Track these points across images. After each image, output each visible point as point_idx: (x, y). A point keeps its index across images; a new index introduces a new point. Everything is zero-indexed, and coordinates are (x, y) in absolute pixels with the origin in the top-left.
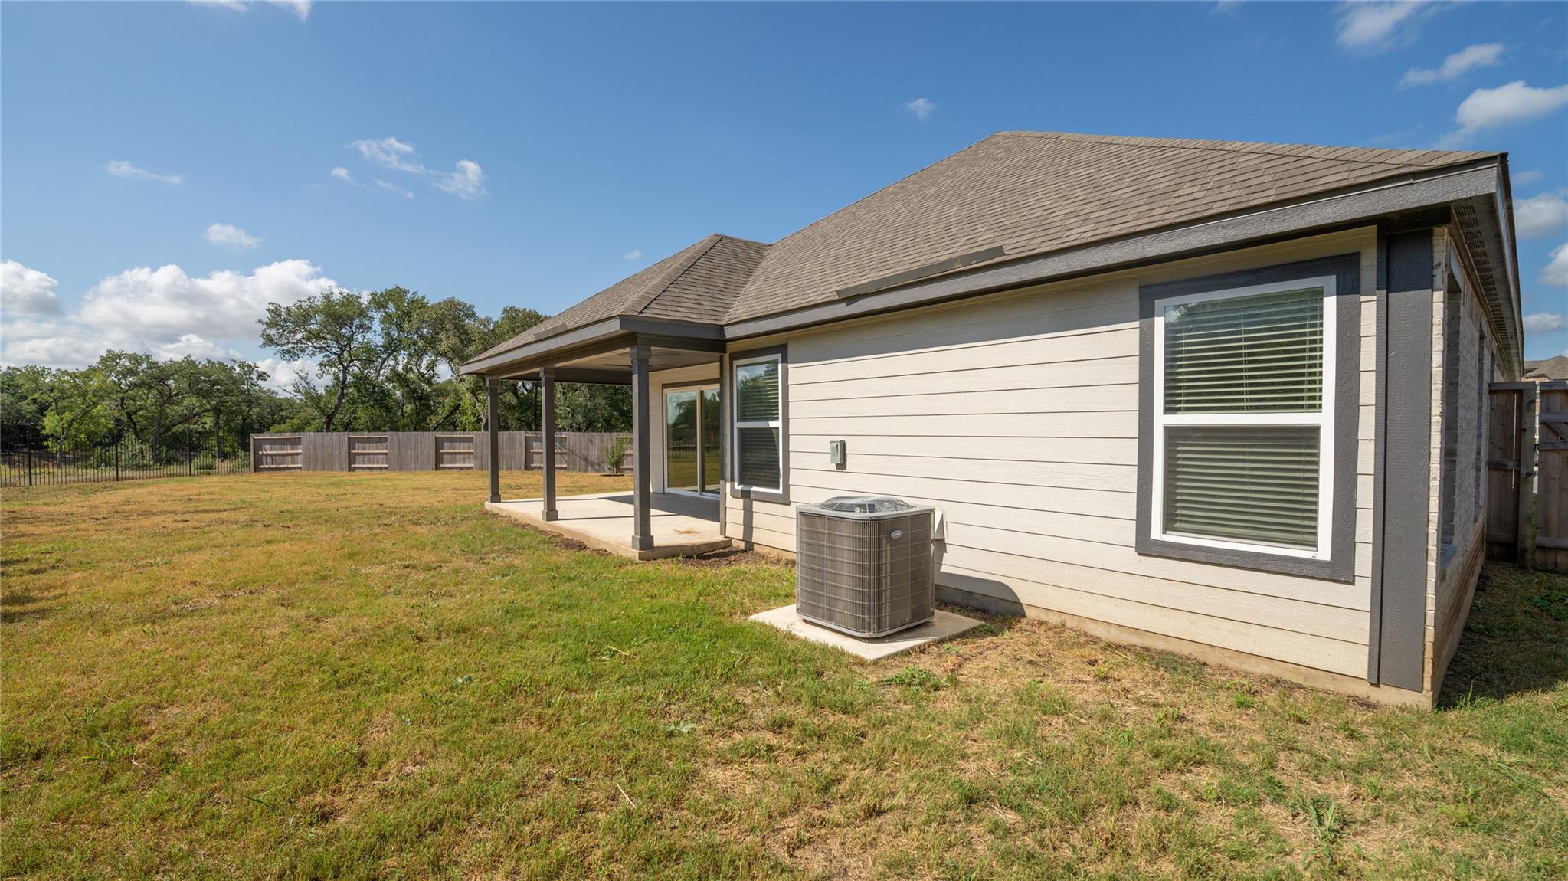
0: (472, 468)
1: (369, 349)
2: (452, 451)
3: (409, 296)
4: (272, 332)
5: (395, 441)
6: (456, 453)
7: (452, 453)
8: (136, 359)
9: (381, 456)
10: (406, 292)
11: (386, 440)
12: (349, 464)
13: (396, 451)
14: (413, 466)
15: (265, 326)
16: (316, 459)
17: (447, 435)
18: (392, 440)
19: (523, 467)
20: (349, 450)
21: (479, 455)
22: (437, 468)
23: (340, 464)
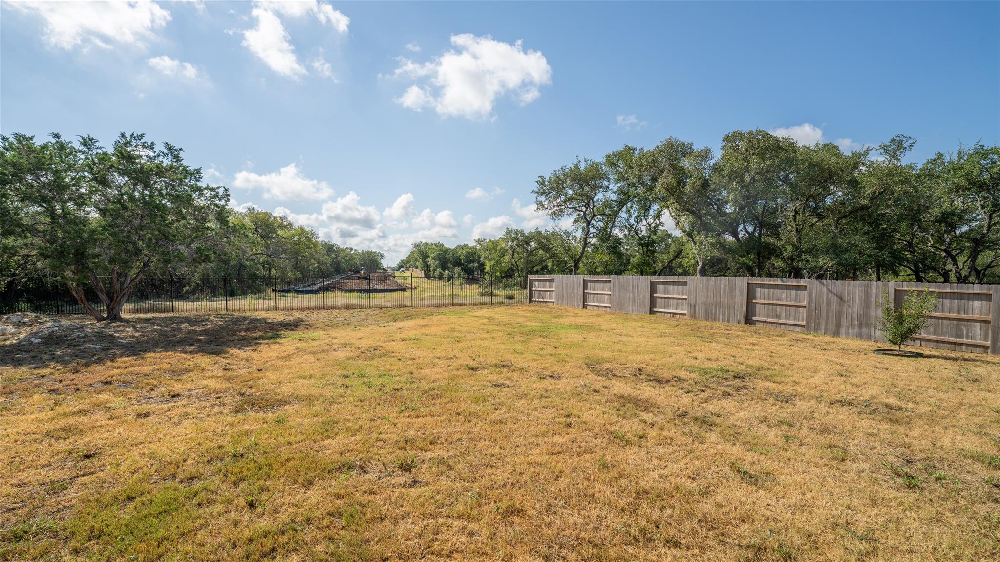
0: (685, 314)
1: (608, 204)
2: (666, 296)
3: (637, 152)
4: (542, 199)
5: (617, 283)
6: (670, 298)
7: (665, 298)
8: (517, 232)
9: (606, 297)
10: (634, 149)
11: (610, 282)
12: (584, 302)
13: (617, 292)
14: (630, 308)
15: (536, 194)
16: (563, 296)
17: (662, 279)
18: (614, 283)
19: (743, 320)
20: (584, 290)
21: (693, 302)
22: (652, 312)
23: (578, 302)
